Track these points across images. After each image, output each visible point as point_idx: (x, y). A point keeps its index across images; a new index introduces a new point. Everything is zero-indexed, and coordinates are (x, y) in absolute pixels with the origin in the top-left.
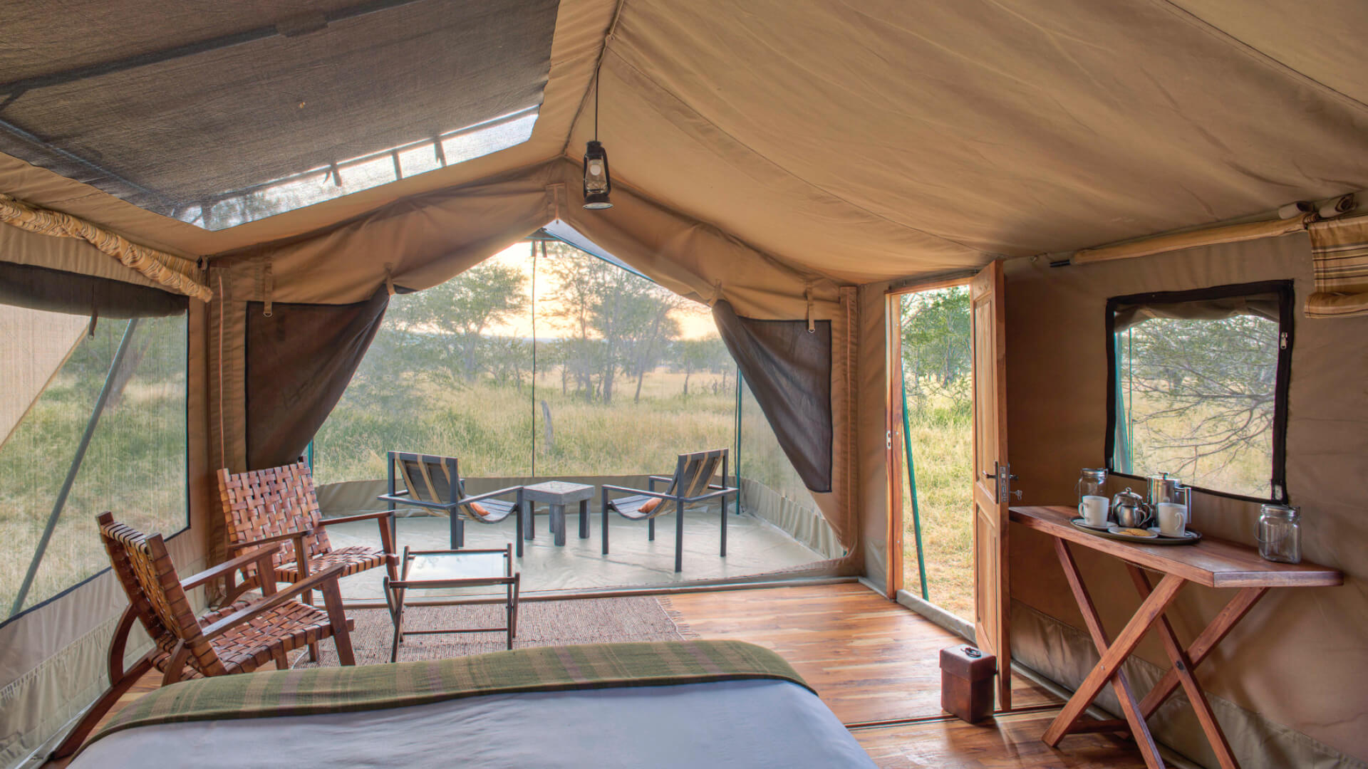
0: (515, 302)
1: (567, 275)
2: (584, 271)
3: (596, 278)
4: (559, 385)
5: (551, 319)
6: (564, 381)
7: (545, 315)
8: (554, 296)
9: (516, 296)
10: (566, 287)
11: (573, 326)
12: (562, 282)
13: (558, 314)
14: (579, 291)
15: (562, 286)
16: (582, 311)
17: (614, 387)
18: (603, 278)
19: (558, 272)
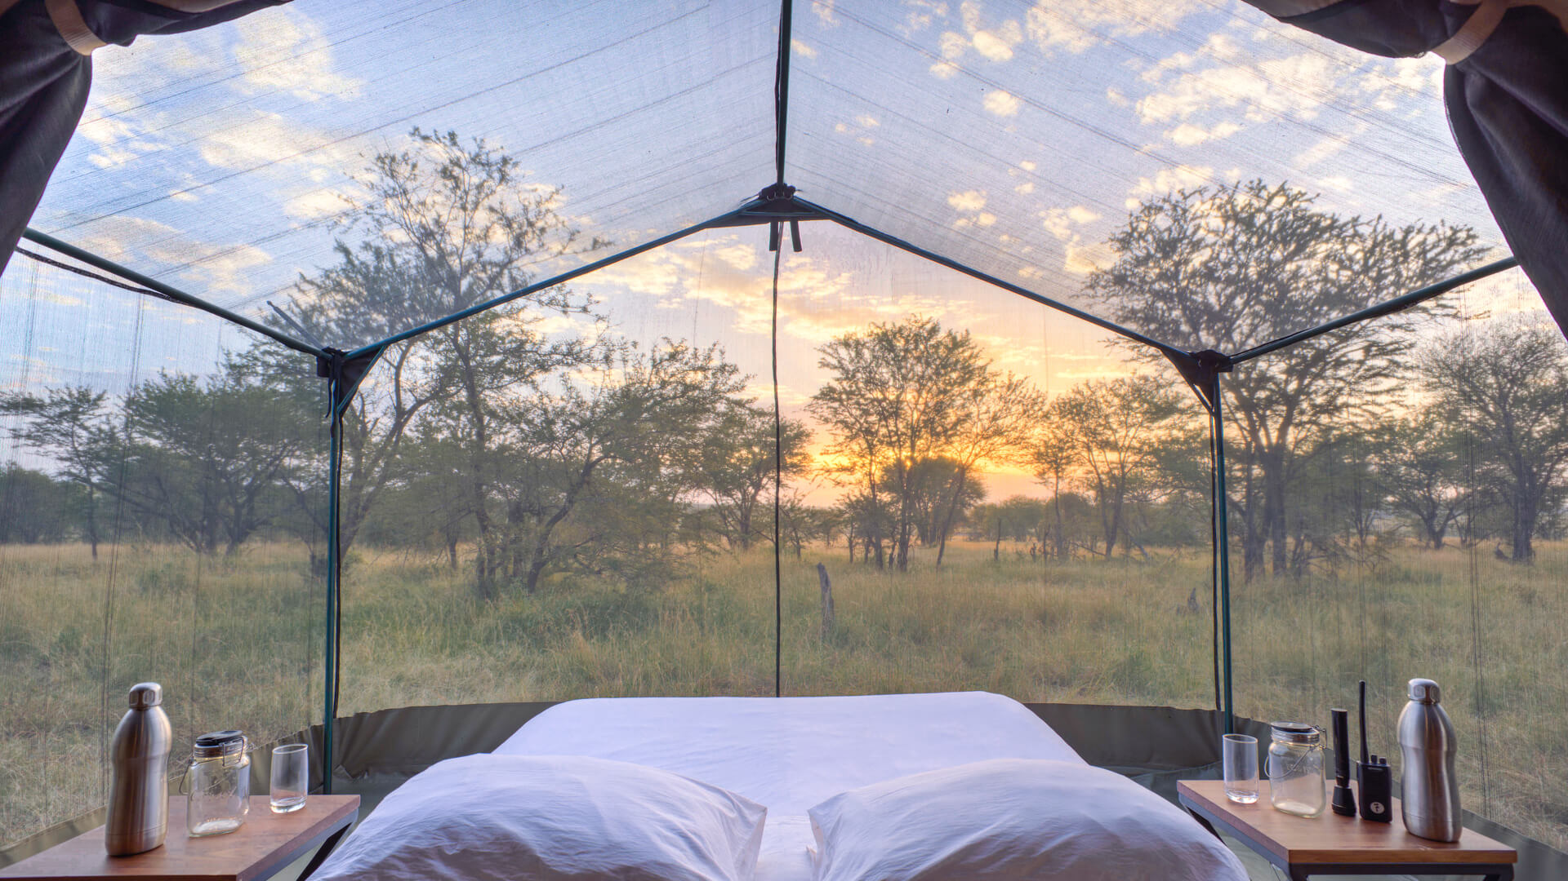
0: (795, 460)
1: (853, 424)
2: (873, 418)
3: (887, 426)
4: (846, 553)
5: (835, 475)
6: (851, 547)
7: (828, 471)
8: (838, 448)
9: (797, 454)
10: (852, 438)
11: (860, 482)
12: (847, 432)
13: (843, 469)
14: (867, 441)
15: (847, 437)
16: (871, 464)
17: (910, 553)
18: (896, 426)
19: (842, 422)
